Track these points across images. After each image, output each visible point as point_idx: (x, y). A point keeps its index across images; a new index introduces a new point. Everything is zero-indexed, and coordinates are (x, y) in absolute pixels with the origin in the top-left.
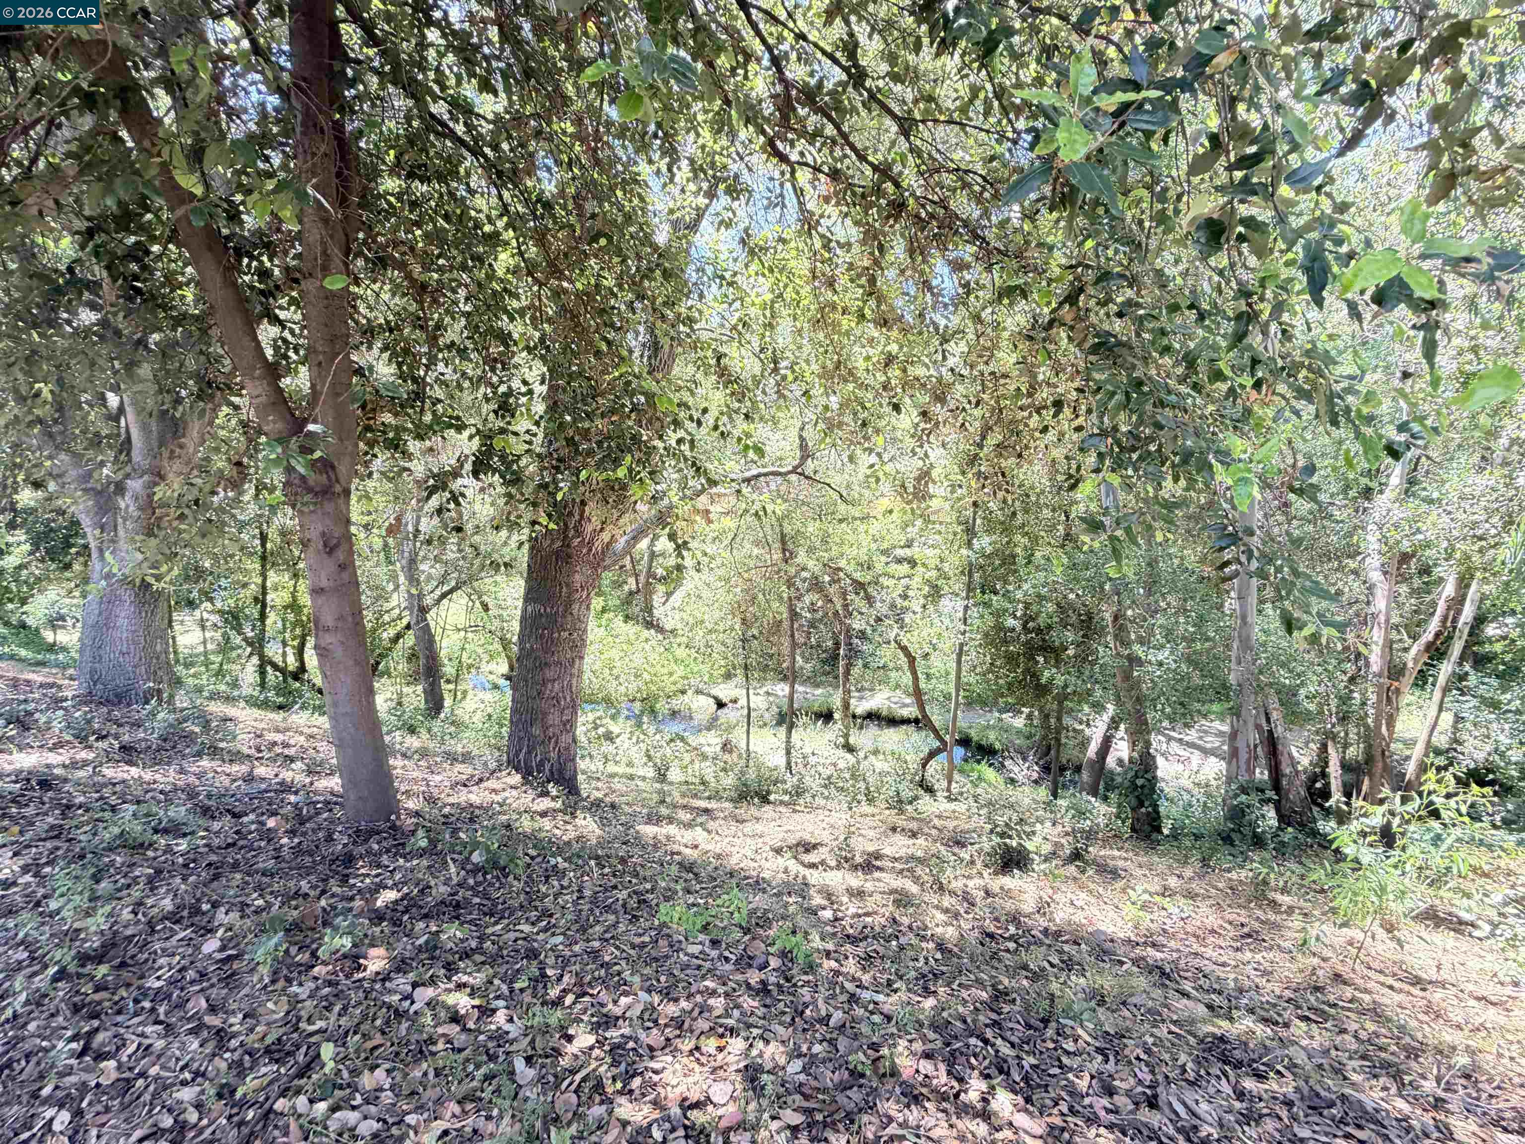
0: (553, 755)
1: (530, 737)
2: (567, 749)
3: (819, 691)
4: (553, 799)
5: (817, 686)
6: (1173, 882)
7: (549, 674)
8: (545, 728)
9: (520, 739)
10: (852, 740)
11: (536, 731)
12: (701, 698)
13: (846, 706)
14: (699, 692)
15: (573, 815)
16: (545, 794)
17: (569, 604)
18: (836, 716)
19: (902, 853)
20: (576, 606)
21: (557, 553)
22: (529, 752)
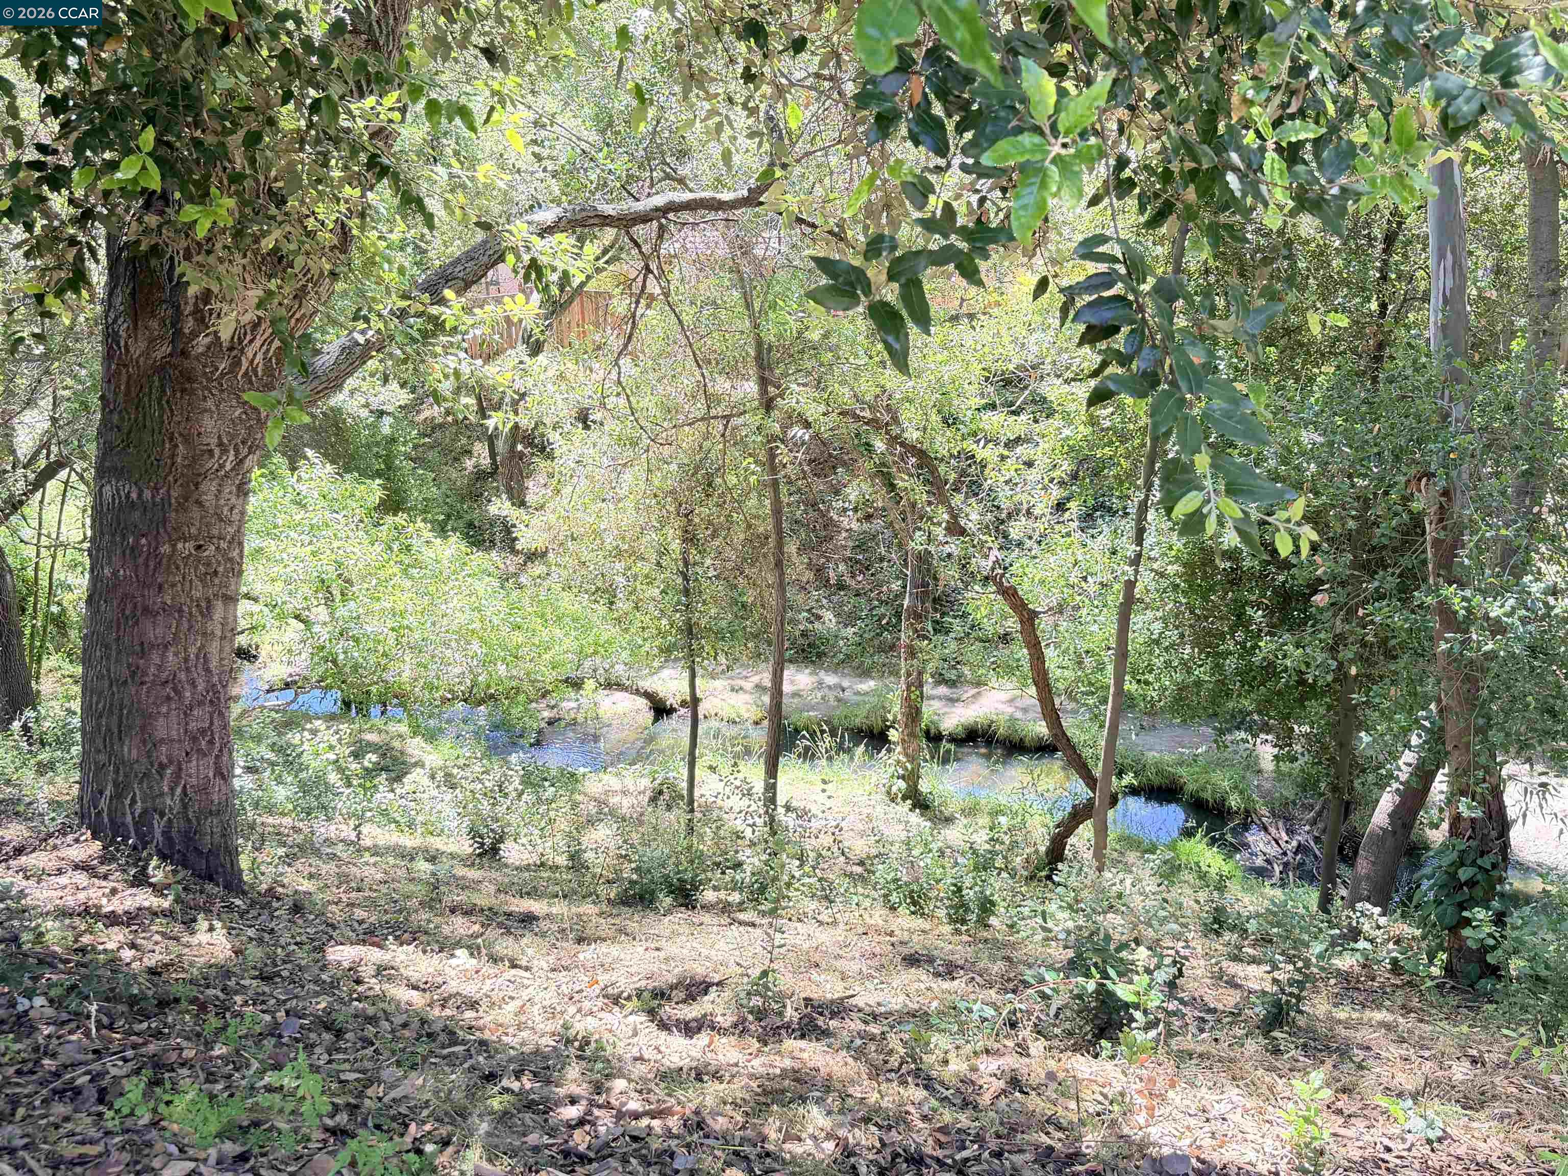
0: (171, 802)
1: (121, 763)
2: (204, 789)
3: (869, 685)
4: (158, 890)
5: (865, 673)
6: (1460, 1071)
7: (154, 631)
8: (150, 744)
9: (100, 768)
10: (924, 786)
11: (130, 750)
12: (619, 695)
13: (913, 713)
14: (611, 685)
15: (189, 924)
16: (140, 880)
17: (194, 481)
18: (893, 735)
19: (896, 1002)
20: (209, 488)
21: (161, 369)
22: (118, 796)
